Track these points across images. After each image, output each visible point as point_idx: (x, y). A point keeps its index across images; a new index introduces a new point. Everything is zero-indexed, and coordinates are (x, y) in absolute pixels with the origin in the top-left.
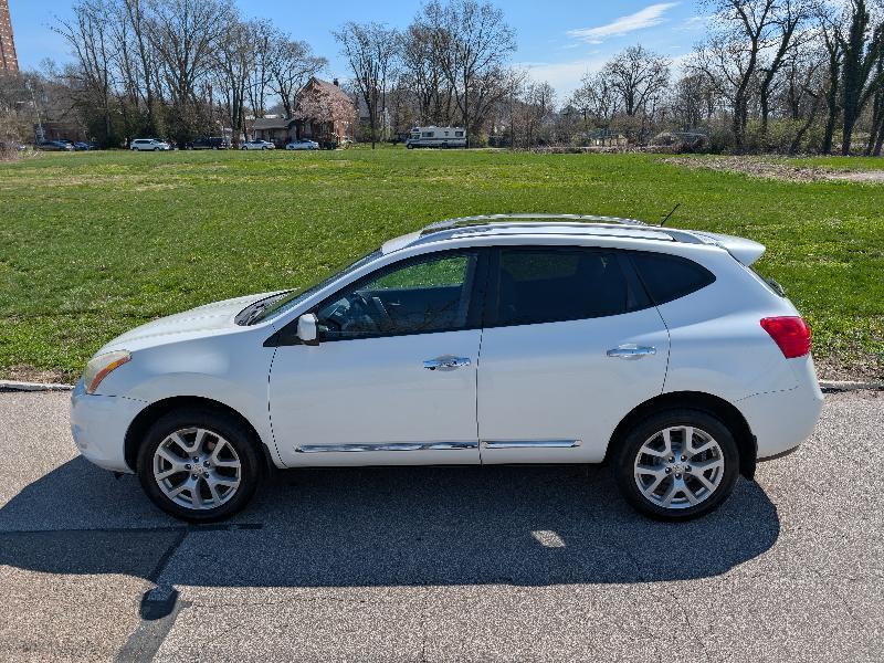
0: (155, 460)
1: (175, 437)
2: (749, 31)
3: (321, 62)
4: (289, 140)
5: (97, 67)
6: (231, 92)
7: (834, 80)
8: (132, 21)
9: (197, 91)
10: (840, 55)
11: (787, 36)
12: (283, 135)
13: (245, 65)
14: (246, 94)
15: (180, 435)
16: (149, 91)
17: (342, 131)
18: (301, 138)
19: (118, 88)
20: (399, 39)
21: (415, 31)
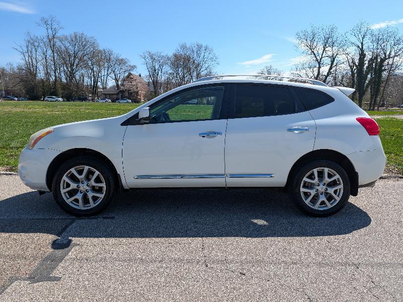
0: (62, 182)
1: (73, 170)
2: (317, 60)
3: (134, 67)
4: (117, 99)
5: (32, 65)
6: (93, 79)
7: (353, 80)
8: (51, 47)
9: (77, 77)
10: (355, 70)
11: (332, 62)
12: (115, 97)
13: (100, 67)
14: (99, 80)
15: (75, 170)
16: (55, 76)
17: (142, 96)
18: (123, 98)
19: (41, 75)
20: (169, 59)
21: (175, 56)
